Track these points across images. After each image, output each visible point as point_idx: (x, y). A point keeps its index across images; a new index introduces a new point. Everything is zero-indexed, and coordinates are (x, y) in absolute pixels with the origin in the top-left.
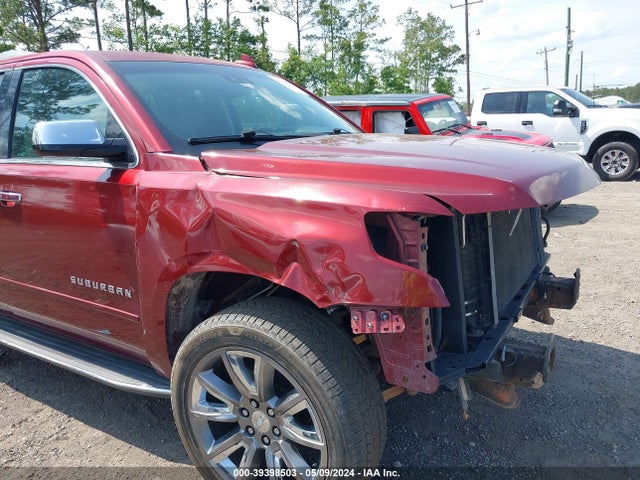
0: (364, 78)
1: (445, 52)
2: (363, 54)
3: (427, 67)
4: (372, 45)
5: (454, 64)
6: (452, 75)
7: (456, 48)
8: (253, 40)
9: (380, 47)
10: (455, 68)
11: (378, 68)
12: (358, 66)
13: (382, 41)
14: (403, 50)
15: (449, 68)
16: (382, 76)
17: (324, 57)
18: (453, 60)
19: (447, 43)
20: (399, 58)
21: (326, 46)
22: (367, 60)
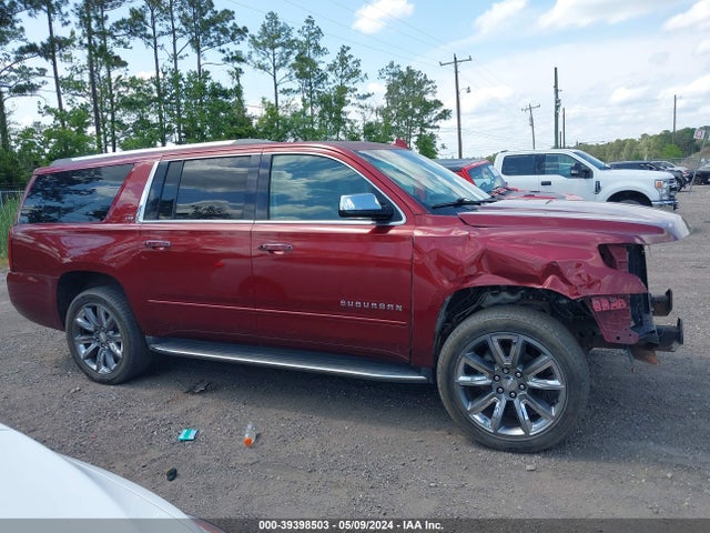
0: (346, 135)
1: (428, 107)
2: (344, 109)
3: (410, 123)
4: (353, 100)
5: (436, 119)
6: (434, 131)
7: (438, 104)
8: (226, 94)
9: (362, 102)
10: (438, 123)
11: (360, 125)
12: (339, 122)
13: (365, 97)
14: (386, 106)
15: (431, 124)
16: (365, 134)
17: (303, 112)
18: (435, 115)
19: (429, 98)
20: (382, 114)
21: (304, 100)
22: (349, 117)
